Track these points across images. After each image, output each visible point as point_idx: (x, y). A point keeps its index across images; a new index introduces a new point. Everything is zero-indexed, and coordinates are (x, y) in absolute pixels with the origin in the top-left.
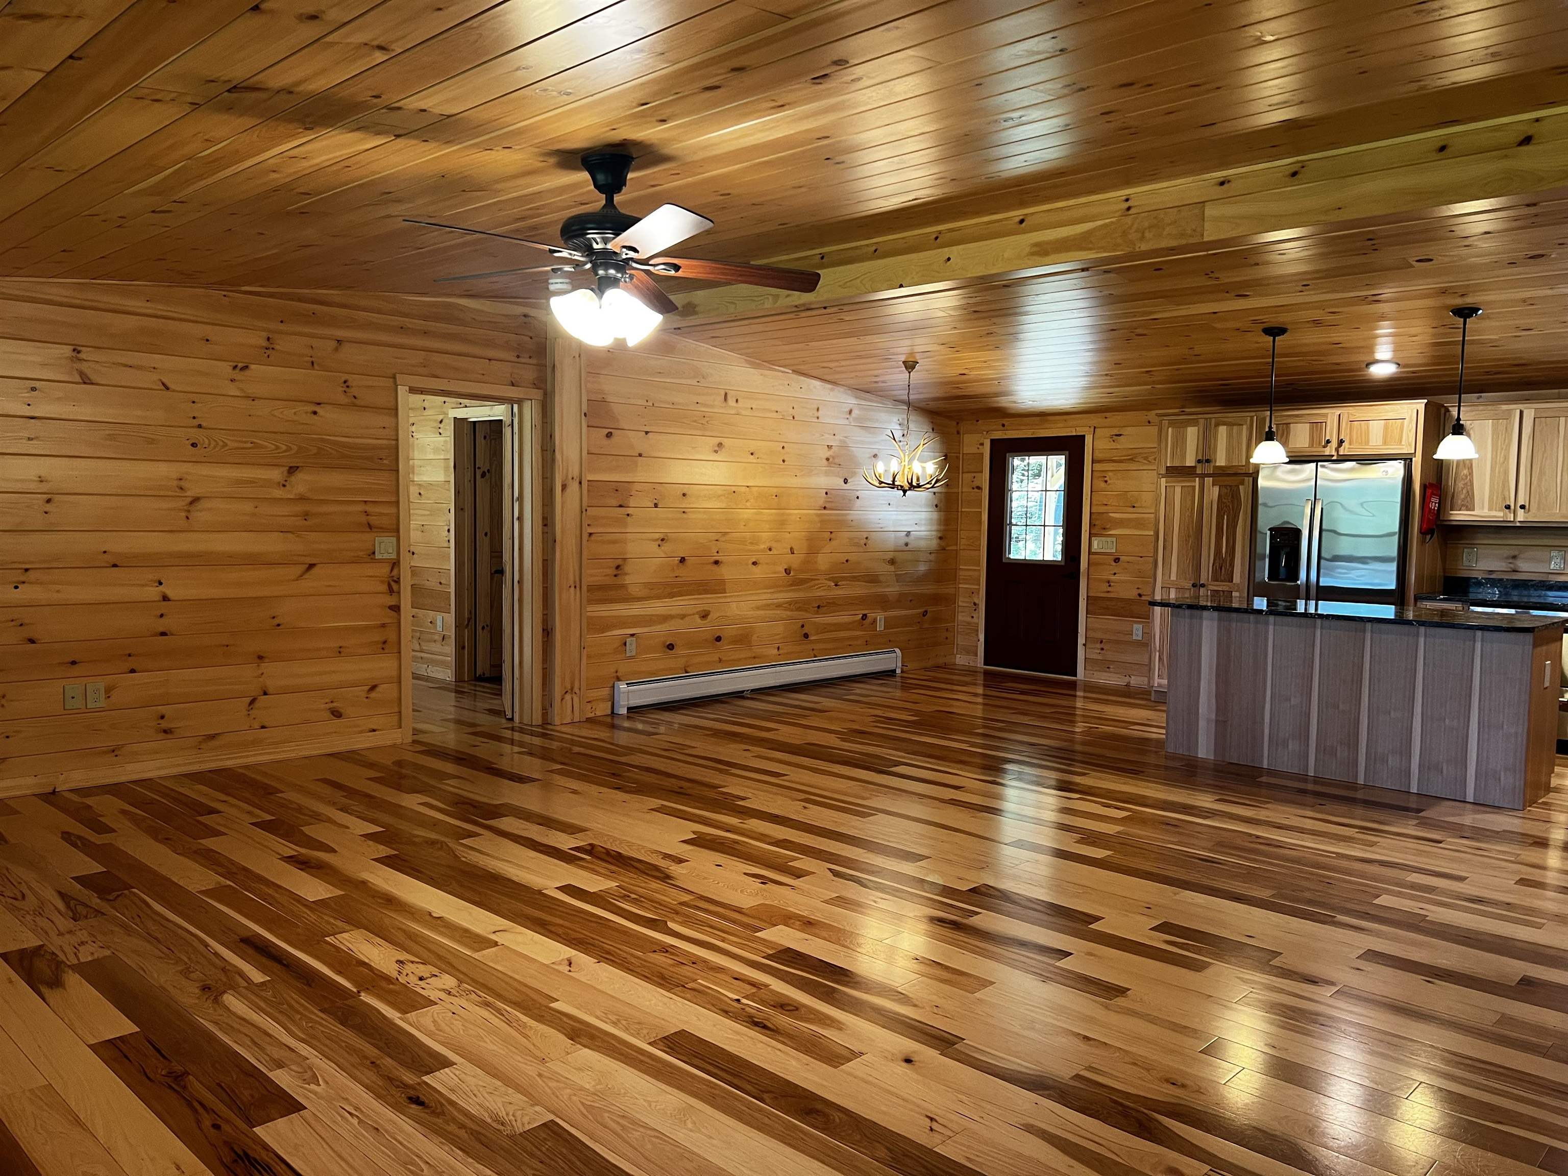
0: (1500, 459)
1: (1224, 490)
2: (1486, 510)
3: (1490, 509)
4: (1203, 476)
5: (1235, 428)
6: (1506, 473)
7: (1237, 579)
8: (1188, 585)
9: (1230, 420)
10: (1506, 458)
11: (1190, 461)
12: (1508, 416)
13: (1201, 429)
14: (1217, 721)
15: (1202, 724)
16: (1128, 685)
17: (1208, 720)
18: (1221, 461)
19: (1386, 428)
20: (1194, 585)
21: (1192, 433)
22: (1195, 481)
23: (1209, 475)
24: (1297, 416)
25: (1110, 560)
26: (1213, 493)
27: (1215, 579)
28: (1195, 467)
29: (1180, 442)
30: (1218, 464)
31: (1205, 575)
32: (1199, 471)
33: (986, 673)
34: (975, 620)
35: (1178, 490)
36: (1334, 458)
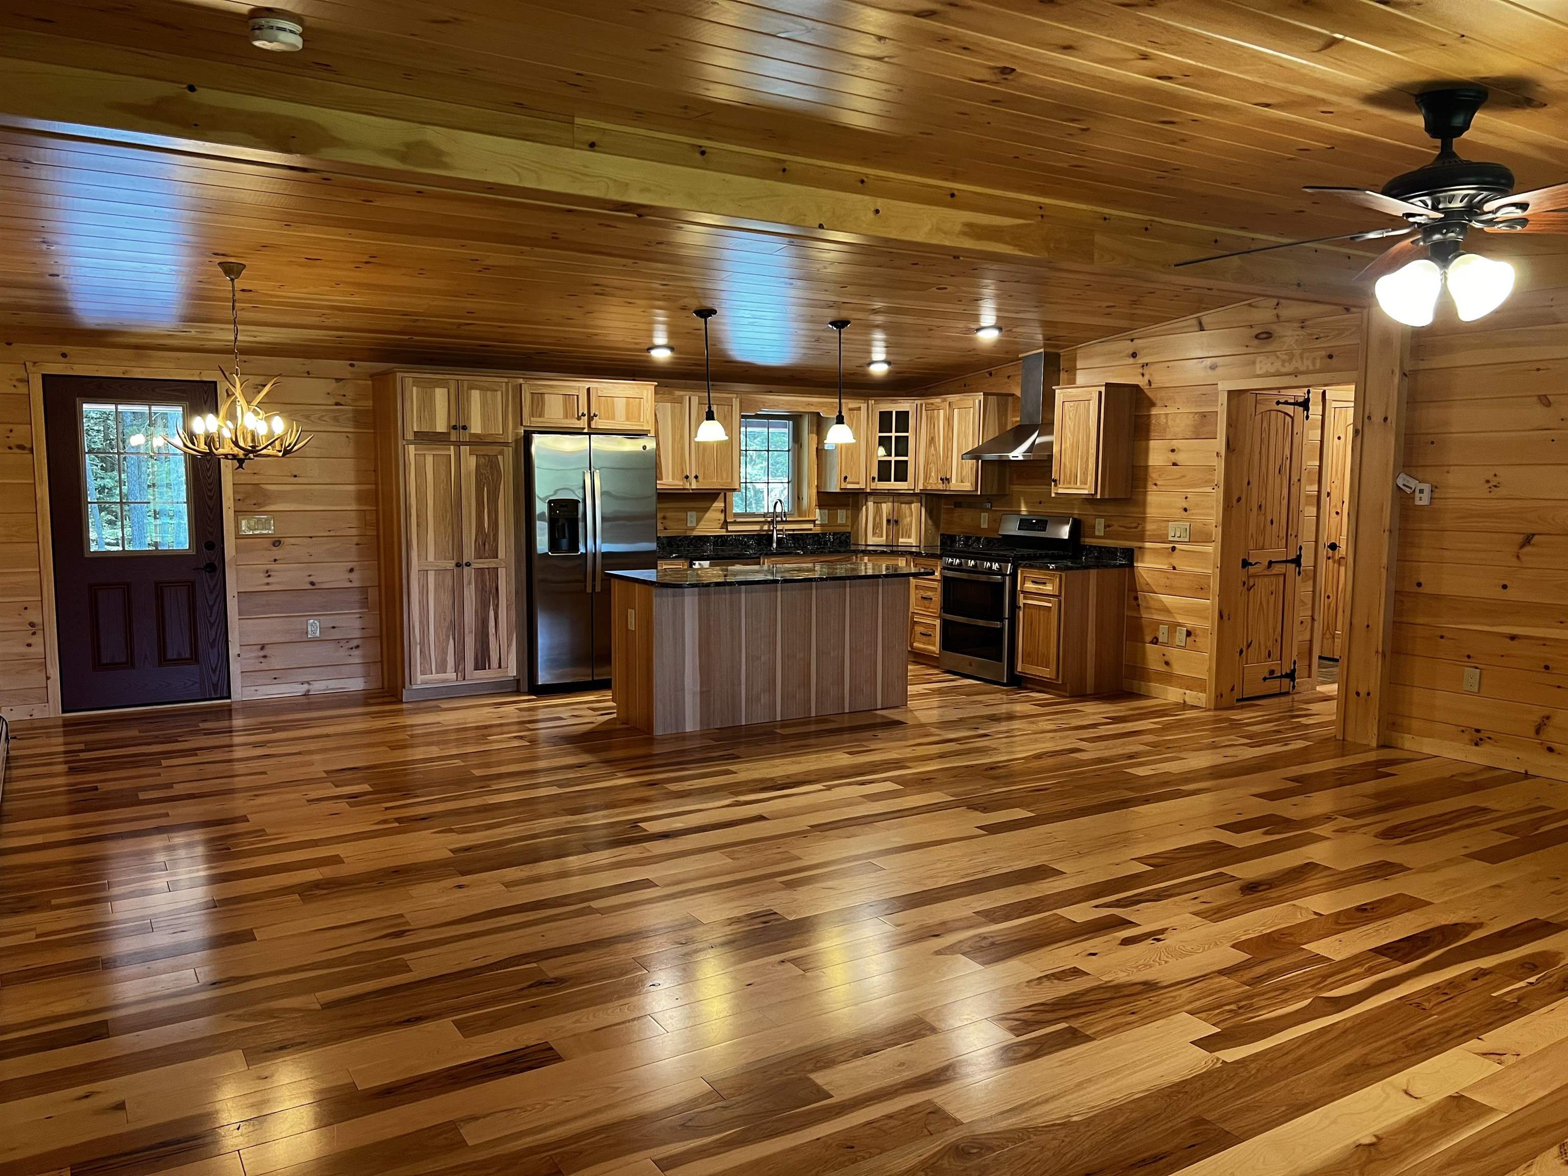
0: (678, 437)
1: (482, 460)
2: (671, 480)
3: (673, 479)
4: (458, 444)
5: (489, 393)
6: (683, 449)
7: (501, 554)
8: (451, 564)
9: (486, 384)
10: (682, 437)
11: (441, 427)
12: (680, 401)
13: (452, 391)
14: (701, 693)
15: (688, 699)
16: (306, 694)
17: (694, 694)
18: (476, 427)
19: (628, 404)
20: (458, 565)
21: (440, 395)
22: (449, 449)
23: (465, 443)
24: (551, 386)
25: (267, 543)
26: (470, 463)
27: (479, 556)
28: (448, 434)
29: (428, 405)
30: (472, 432)
31: (469, 553)
32: (453, 438)
33: (67, 724)
34: (37, 649)
35: (429, 460)
36: (586, 431)
